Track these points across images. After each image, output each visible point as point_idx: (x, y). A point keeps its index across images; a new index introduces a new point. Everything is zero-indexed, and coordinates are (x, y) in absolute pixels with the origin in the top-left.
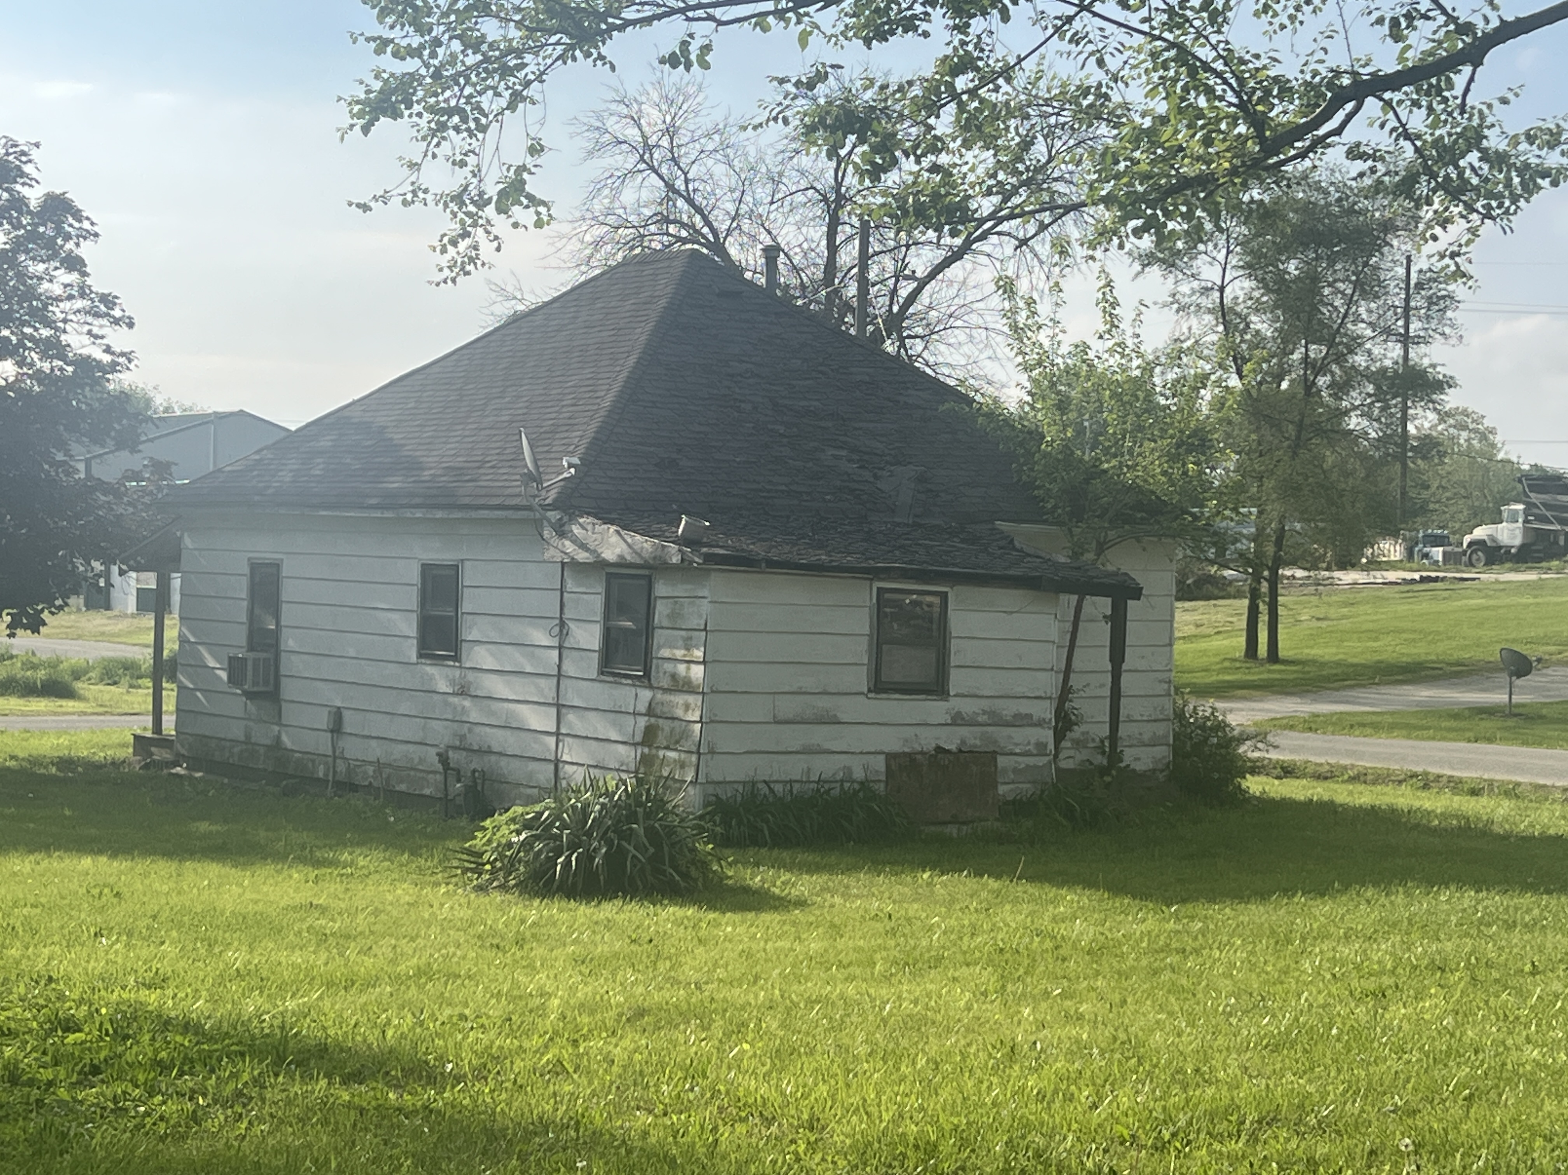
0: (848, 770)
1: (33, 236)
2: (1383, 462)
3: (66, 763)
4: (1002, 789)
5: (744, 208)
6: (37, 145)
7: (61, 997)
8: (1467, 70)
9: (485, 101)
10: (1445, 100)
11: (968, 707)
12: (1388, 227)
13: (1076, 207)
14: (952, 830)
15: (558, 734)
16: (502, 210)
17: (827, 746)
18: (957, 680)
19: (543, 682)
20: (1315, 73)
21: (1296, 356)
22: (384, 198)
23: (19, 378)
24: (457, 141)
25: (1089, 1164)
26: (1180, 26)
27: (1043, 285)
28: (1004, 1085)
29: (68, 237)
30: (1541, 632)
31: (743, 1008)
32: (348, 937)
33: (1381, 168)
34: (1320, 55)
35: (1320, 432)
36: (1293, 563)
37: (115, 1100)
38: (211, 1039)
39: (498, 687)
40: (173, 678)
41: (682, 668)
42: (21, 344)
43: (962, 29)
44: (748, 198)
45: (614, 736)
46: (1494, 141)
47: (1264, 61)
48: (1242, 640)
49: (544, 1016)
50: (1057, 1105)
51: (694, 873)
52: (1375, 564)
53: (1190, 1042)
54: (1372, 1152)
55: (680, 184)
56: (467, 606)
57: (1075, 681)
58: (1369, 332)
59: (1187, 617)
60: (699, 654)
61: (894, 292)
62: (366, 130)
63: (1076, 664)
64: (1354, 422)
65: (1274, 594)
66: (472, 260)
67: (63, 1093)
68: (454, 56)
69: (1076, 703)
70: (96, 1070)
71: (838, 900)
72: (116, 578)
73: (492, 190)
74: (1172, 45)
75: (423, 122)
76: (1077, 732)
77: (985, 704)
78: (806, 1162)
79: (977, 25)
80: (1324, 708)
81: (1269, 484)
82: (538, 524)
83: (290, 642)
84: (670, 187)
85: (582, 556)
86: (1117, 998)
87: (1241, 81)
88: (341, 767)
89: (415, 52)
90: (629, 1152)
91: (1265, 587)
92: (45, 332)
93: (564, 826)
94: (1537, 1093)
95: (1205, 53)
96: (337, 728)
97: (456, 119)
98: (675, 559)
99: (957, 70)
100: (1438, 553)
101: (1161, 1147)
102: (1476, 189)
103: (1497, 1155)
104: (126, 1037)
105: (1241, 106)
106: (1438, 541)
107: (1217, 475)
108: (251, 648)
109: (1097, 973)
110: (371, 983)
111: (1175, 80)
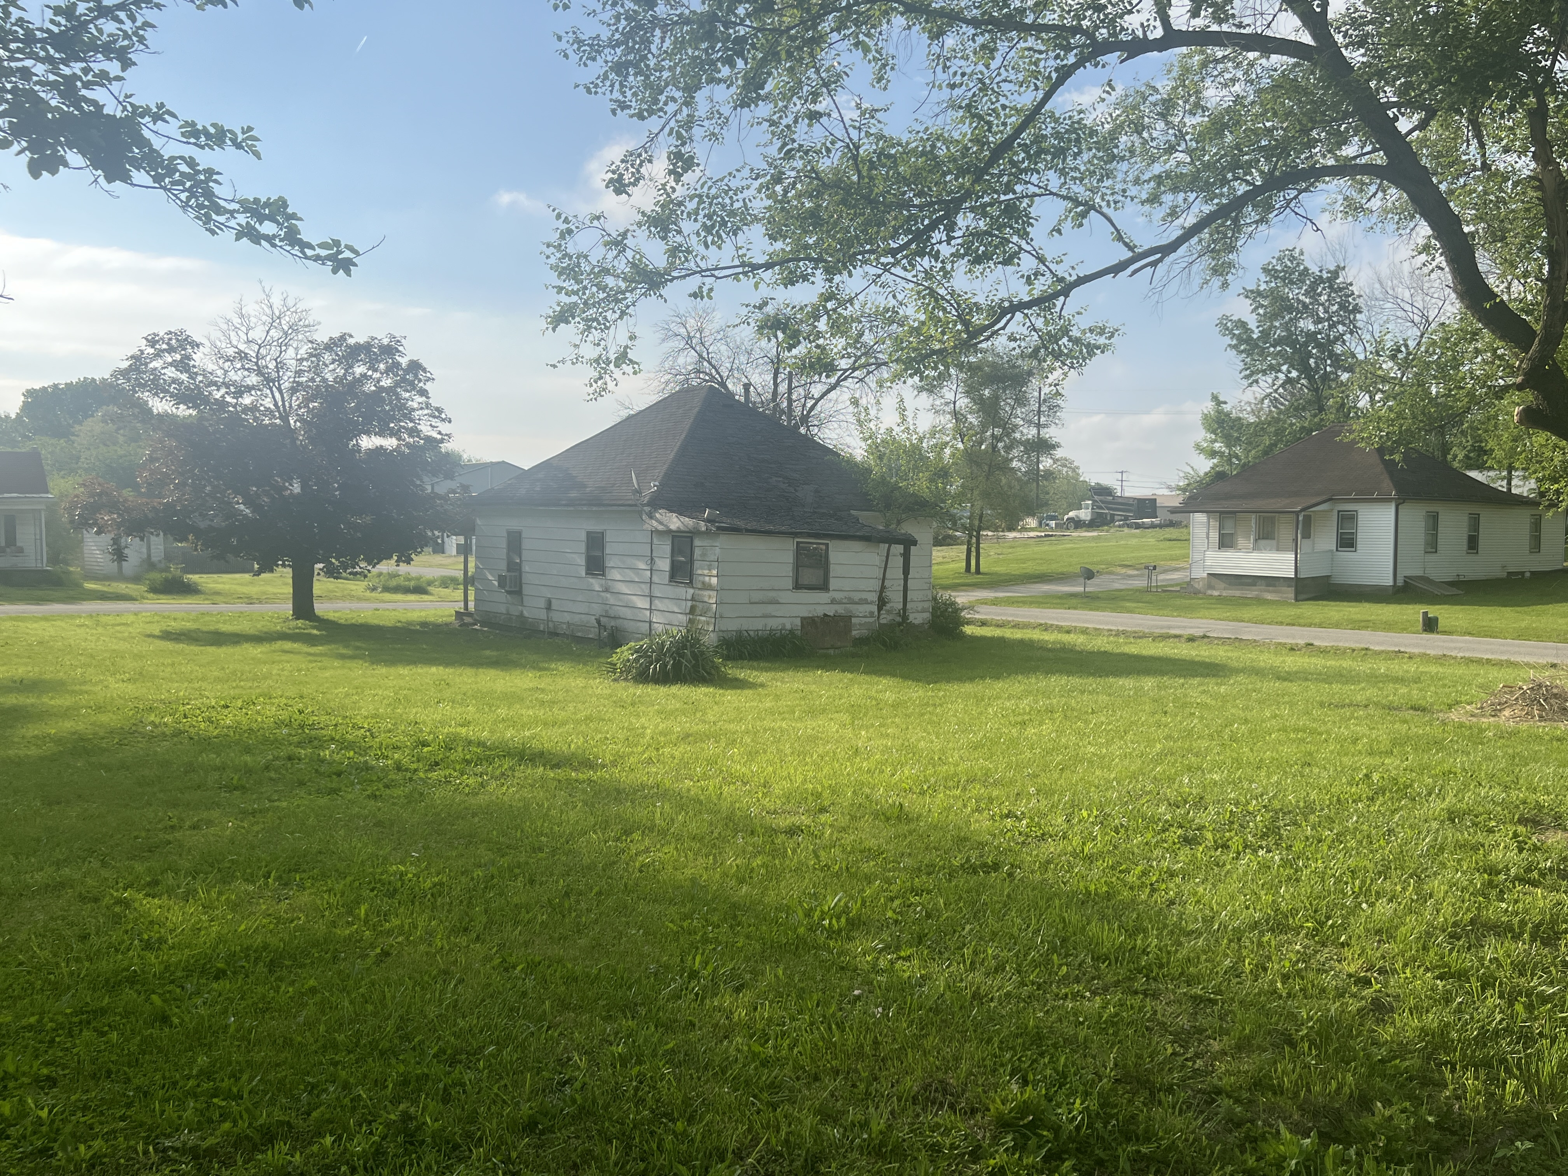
0: (784, 625)
1: (403, 380)
2: (1028, 482)
3: (424, 624)
4: (854, 633)
5: (735, 366)
6: (405, 337)
7: (421, 731)
8: (1062, 298)
9: (609, 314)
10: (1052, 313)
11: (838, 596)
12: (1030, 373)
13: (885, 364)
14: (832, 652)
15: (651, 609)
16: (617, 366)
17: (774, 614)
18: (833, 584)
19: (643, 586)
20: (992, 301)
21: (988, 433)
22: (563, 361)
23: (398, 446)
24: (596, 335)
25: (890, 801)
26: (930, 279)
27: (873, 401)
28: (852, 765)
29: (420, 381)
30: (1099, 559)
31: (734, 733)
32: (554, 702)
33: (1023, 344)
34: (995, 292)
35: (1000, 468)
36: (988, 529)
37: (445, 777)
38: (490, 749)
39: (624, 588)
40: (473, 585)
41: (707, 579)
42: (399, 430)
43: (830, 280)
44: (736, 361)
45: (676, 610)
46: (1075, 333)
47: (970, 295)
48: (964, 564)
49: (644, 737)
50: (876, 775)
51: (713, 672)
52: (1024, 529)
53: (937, 745)
54: (1018, 794)
55: (705, 355)
56: (608, 551)
57: (887, 583)
58: (1022, 423)
59: (939, 554)
60: (715, 572)
61: (804, 405)
62: (554, 330)
63: (887, 576)
64: (1015, 464)
65: (978, 543)
66: (604, 390)
67: (422, 775)
68: (594, 294)
69: (888, 594)
70: (437, 764)
71: (779, 684)
72: (446, 539)
73: (612, 357)
74: (927, 288)
75: (581, 326)
76: (888, 606)
77: (846, 594)
78: (762, 801)
79: (837, 278)
80: (1001, 595)
81: (976, 492)
82: (640, 513)
83: (526, 568)
84: (700, 356)
85: (660, 528)
86: (904, 726)
87: (959, 305)
88: (551, 625)
89: (575, 293)
90: (681, 798)
91: (974, 540)
92: (411, 425)
93: (653, 651)
94: (1092, 767)
95: (942, 292)
96: (549, 607)
97: (595, 324)
98: (704, 529)
99: (828, 300)
100: (1053, 523)
101: (923, 793)
102: (1066, 355)
103: (1074, 794)
104: (451, 749)
105: (959, 316)
106: (1053, 518)
107: (953, 489)
108: (509, 571)
109: (896, 716)
110: (564, 723)
111: (928, 305)
